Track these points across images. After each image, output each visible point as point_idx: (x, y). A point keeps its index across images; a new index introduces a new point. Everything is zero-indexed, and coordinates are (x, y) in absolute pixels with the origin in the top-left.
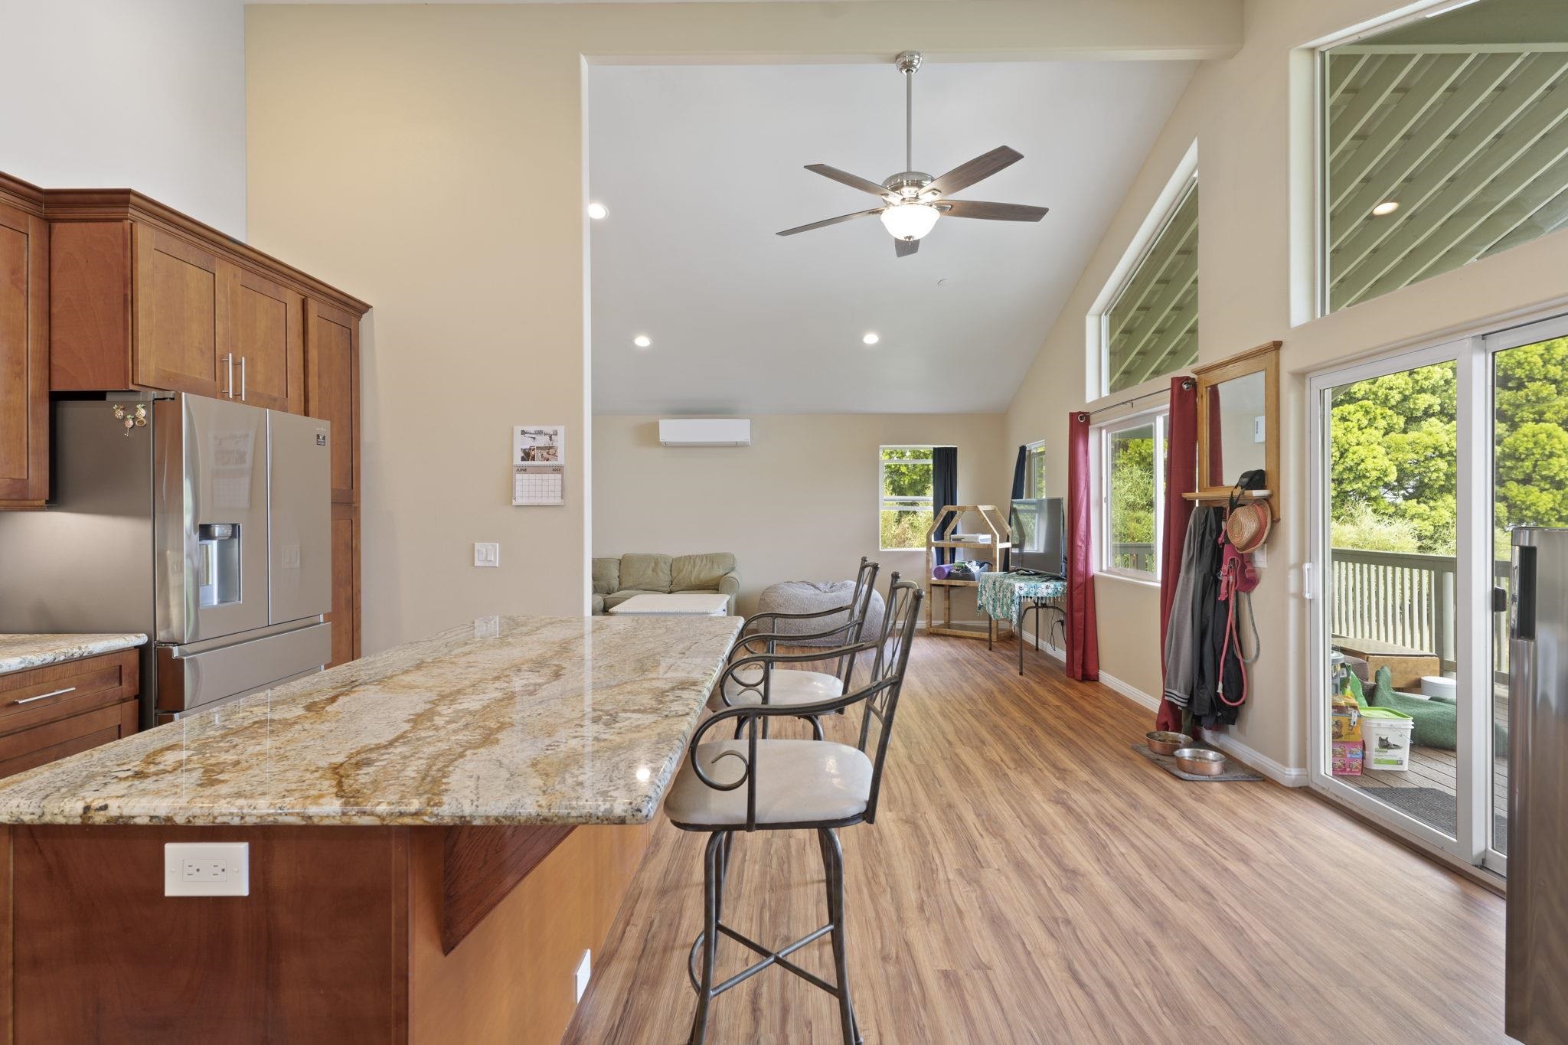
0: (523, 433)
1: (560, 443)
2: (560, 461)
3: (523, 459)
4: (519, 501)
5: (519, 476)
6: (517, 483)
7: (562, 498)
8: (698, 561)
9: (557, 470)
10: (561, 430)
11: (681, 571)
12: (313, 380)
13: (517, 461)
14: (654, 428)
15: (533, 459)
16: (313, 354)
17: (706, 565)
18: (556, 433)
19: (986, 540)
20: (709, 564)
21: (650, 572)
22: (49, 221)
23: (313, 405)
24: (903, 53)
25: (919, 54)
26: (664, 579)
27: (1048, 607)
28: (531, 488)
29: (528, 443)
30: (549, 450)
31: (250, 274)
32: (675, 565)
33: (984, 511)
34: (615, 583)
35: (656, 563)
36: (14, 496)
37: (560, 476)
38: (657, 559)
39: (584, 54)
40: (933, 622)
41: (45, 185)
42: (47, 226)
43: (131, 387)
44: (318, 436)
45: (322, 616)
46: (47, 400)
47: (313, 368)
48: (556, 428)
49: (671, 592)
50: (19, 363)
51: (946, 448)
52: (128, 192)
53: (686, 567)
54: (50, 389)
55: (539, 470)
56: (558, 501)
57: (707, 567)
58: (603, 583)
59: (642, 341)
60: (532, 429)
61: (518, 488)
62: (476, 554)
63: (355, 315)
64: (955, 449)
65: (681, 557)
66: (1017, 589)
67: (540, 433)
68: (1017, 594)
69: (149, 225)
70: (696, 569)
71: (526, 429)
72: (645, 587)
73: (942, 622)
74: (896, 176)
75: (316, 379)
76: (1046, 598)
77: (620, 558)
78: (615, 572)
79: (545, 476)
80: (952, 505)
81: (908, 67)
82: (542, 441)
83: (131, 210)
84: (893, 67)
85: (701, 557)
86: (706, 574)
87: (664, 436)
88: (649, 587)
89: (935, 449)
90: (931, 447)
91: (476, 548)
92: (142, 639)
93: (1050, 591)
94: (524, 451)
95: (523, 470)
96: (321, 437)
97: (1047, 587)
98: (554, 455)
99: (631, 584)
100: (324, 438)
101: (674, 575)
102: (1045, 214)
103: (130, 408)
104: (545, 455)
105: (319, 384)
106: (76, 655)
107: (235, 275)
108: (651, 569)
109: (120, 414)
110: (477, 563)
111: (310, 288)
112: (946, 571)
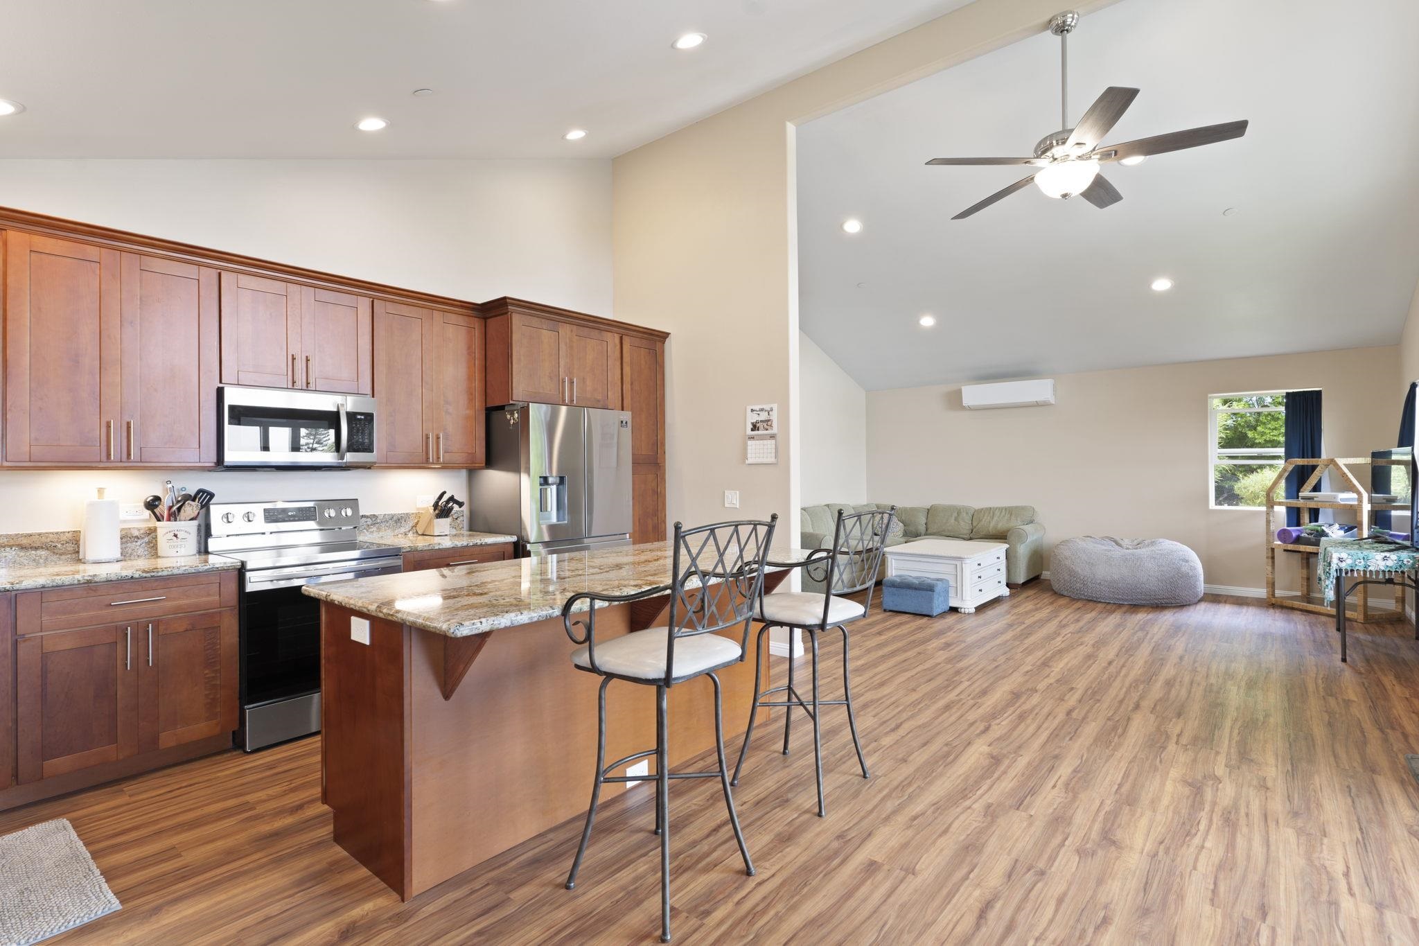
0: (752, 410)
1: (774, 417)
2: (775, 430)
3: (752, 430)
4: (750, 461)
5: (750, 443)
6: (749, 447)
7: (776, 458)
8: (997, 513)
9: (773, 437)
10: (775, 406)
11: (980, 521)
12: (627, 387)
13: (749, 432)
14: (958, 394)
15: (758, 430)
16: (627, 369)
17: (1004, 516)
18: (772, 410)
19: (1353, 499)
20: (1007, 516)
21: (952, 521)
22: (485, 319)
23: (627, 402)
24: (1053, 17)
25: (1071, 12)
26: (965, 527)
27: (1395, 584)
28: (759, 451)
29: (753, 418)
30: (768, 422)
31: (581, 328)
32: (976, 515)
33: (1345, 465)
34: (922, 529)
35: (959, 513)
36: (469, 462)
37: (774, 441)
38: (960, 510)
39: (789, 121)
40: (1276, 592)
41: (480, 302)
42: (484, 321)
43: (511, 402)
44: (622, 422)
45: (628, 535)
46: (484, 412)
47: (627, 379)
48: (772, 406)
49: (971, 539)
50: (472, 394)
51: (1304, 391)
52: (505, 298)
53: (985, 517)
54: (486, 405)
55: (762, 438)
56: (773, 460)
57: (1006, 518)
58: (912, 528)
59: (927, 321)
60: (757, 407)
61: (749, 451)
62: (726, 499)
63: (660, 341)
64: (1319, 393)
65: (982, 509)
66: (1335, 561)
67: (762, 410)
68: (1334, 566)
69: (519, 313)
70: (995, 518)
71: (754, 408)
72: (948, 534)
73: (1299, 594)
74: (1045, 139)
75: (629, 386)
76: (1384, 571)
77: (929, 507)
78: (922, 520)
79: (765, 442)
80: (1313, 458)
81: (1062, 29)
82: (764, 416)
83: (509, 307)
84: (1049, 34)
85: (1001, 509)
86: (1000, 524)
87: (967, 401)
88: (952, 534)
89: (1287, 393)
90: (1284, 392)
91: (726, 494)
92: (514, 539)
93: (1390, 563)
94: (753, 424)
95: (752, 438)
96: (624, 422)
97: (1385, 559)
98: (771, 426)
99: (934, 531)
100: (626, 423)
101: (974, 524)
102: (1246, 127)
103: (512, 414)
104: (765, 425)
105: (632, 389)
106: (479, 544)
107: (572, 331)
108: (953, 518)
109: (508, 416)
110: (726, 505)
111: (624, 329)
112: (1294, 535)
